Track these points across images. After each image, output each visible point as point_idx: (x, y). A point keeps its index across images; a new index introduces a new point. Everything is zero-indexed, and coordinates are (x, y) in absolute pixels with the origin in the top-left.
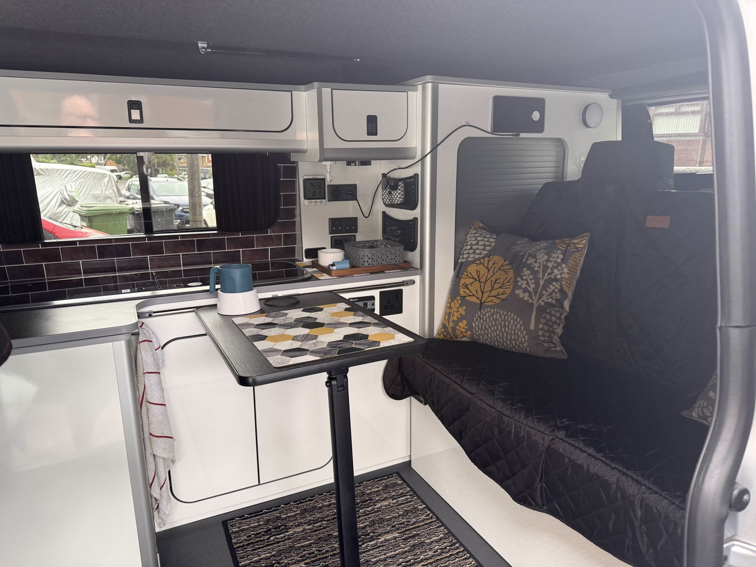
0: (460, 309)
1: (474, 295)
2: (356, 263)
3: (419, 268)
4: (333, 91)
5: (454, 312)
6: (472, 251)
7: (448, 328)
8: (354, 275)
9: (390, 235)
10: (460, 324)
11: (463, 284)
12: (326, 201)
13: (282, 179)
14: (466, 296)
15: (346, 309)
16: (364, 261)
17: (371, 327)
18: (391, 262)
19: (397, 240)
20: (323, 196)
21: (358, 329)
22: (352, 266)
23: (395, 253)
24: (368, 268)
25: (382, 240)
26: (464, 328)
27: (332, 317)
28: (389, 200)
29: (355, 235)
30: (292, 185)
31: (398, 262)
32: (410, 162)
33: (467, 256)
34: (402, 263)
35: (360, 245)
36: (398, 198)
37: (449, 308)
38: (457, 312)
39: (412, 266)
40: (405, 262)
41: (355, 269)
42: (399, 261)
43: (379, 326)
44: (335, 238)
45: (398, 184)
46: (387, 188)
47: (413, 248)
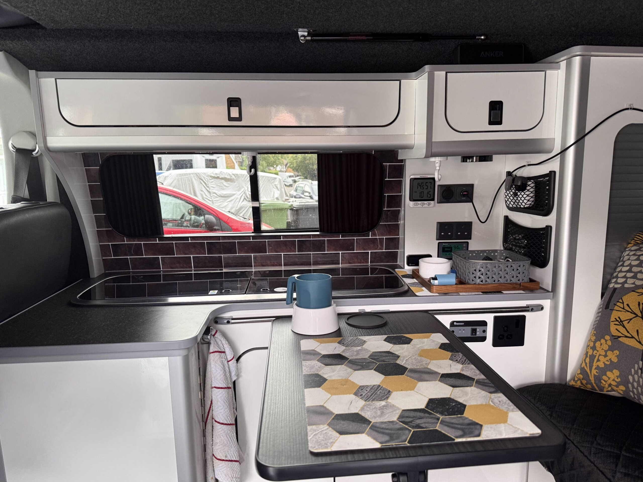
0: (609, 353)
1: (633, 337)
2: (465, 278)
3: (550, 291)
4: (448, 74)
5: (600, 355)
6: (632, 274)
7: (590, 375)
8: (461, 294)
9: (513, 245)
10: (609, 373)
11: (615, 319)
12: (434, 203)
13: (387, 179)
14: (620, 337)
15: (443, 347)
16: (475, 277)
17: (473, 388)
18: (511, 280)
19: (521, 252)
20: (432, 198)
21: (451, 388)
22: (461, 282)
23: (517, 270)
24: (480, 286)
25: (502, 250)
26: (614, 380)
27: (419, 358)
28: (514, 203)
29: (468, 242)
30: (399, 185)
31: (521, 281)
32: (544, 157)
33: (623, 280)
34: (527, 282)
35: (472, 254)
36: (525, 201)
37: (591, 348)
38: (606, 356)
39: (540, 286)
40: (531, 281)
41: (463, 286)
42: (523, 280)
43: (484, 388)
44: (443, 244)
45: (527, 184)
46: (512, 189)
47: (543, 264)
